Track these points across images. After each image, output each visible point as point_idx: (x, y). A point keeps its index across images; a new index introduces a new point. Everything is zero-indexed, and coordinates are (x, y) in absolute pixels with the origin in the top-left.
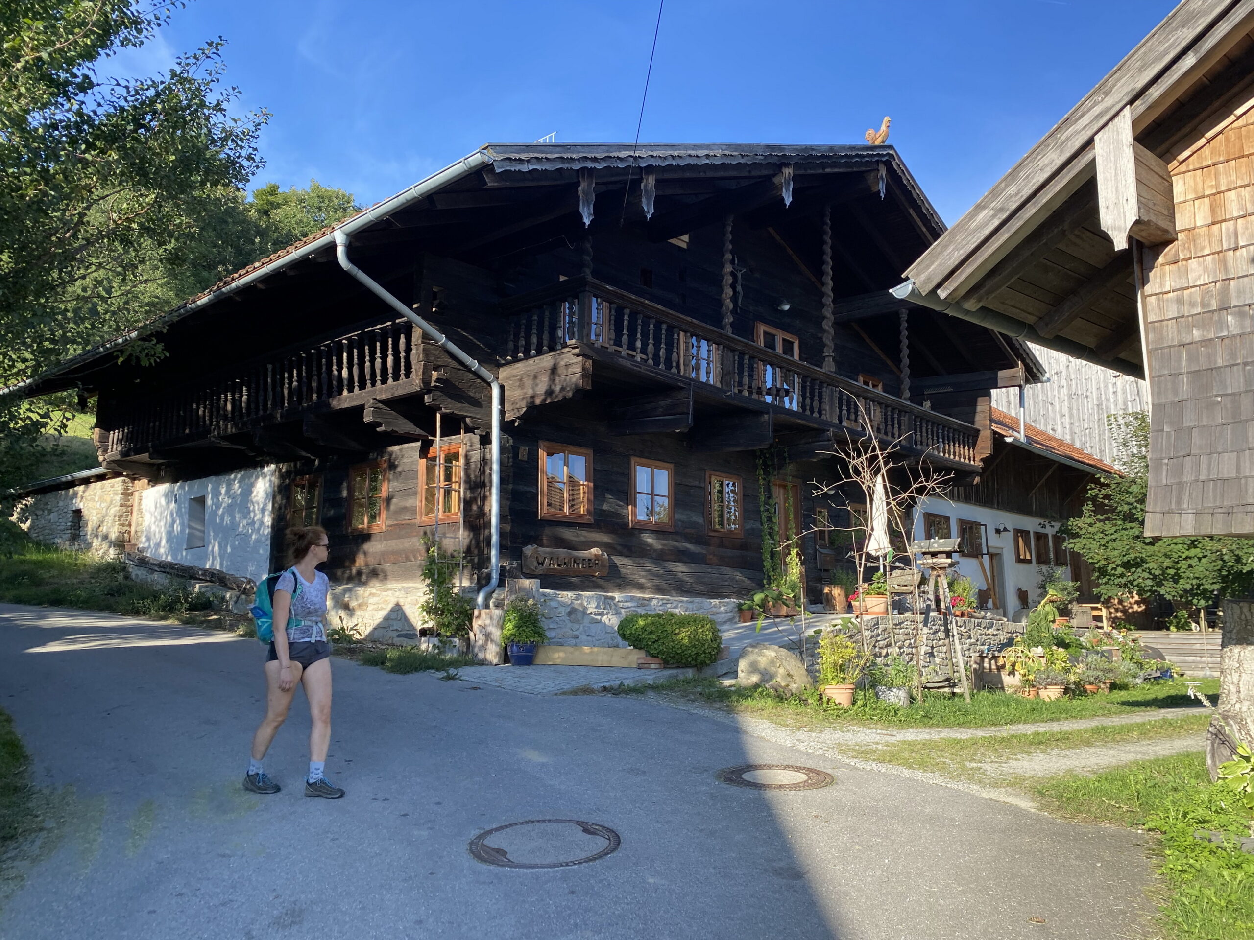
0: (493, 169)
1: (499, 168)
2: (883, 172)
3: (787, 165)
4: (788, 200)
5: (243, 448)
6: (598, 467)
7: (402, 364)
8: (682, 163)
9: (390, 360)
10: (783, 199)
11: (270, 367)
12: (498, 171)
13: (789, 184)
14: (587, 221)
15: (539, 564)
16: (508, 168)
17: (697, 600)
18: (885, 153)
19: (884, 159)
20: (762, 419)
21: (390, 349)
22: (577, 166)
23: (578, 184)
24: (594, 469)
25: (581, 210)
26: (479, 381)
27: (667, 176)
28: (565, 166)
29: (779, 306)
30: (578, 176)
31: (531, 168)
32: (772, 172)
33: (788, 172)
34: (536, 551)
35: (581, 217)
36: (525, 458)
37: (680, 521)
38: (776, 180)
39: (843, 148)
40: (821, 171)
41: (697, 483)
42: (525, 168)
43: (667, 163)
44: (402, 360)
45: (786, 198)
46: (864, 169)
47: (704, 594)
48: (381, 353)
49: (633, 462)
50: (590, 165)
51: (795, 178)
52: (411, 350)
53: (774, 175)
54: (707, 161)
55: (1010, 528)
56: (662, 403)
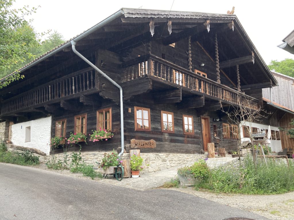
0: (124, 17)
1: (126, 16)
2: (233, 23)
3: (208, 19)
4: (209, 30)
5: (42, 111)
6: (152, 114)
7: (92, 84)
8: (179, 17)
9: (88, 82)
10: (207, 30)
11: (50, 86)
12: (126, 17)
13: (209, 25)
14: (152, 34)
15: (136, 145)
16: (129, 16)
17: (182, 154)
18: (234, 17)
19: (234, 19)
20: (201, 98)
21: (88, 79)
22: (149, 17)
23: (149, 23)
24: (151, 115)
25: (150, 31)
26: (116, 88)
27: (175, 21)
28: (146, 16)
29: (201, 65)
30: (149, 20)
31: (136, 16)
32: (203, 22)
33: (208, 22)
34: (135, 141)
35: (150, 33)
36: (130, 112)
37: (176, 130)
38: (204, 24)
39: (223, 15)
40: (216, 22)
41: (180, 118)
42: (134, 16)
43: (175, 17)
44: (92, 82)
45: (208, 29)
46: (228, 22)
47: (184, 153)
48: (85, 80)
49: (162, 112)
50: (153, 16)
51: (210, 24)
52: (95, 79)
53: (204, 23)
54: (186, 17)
55: (265, 129)
56: (172, 94)
